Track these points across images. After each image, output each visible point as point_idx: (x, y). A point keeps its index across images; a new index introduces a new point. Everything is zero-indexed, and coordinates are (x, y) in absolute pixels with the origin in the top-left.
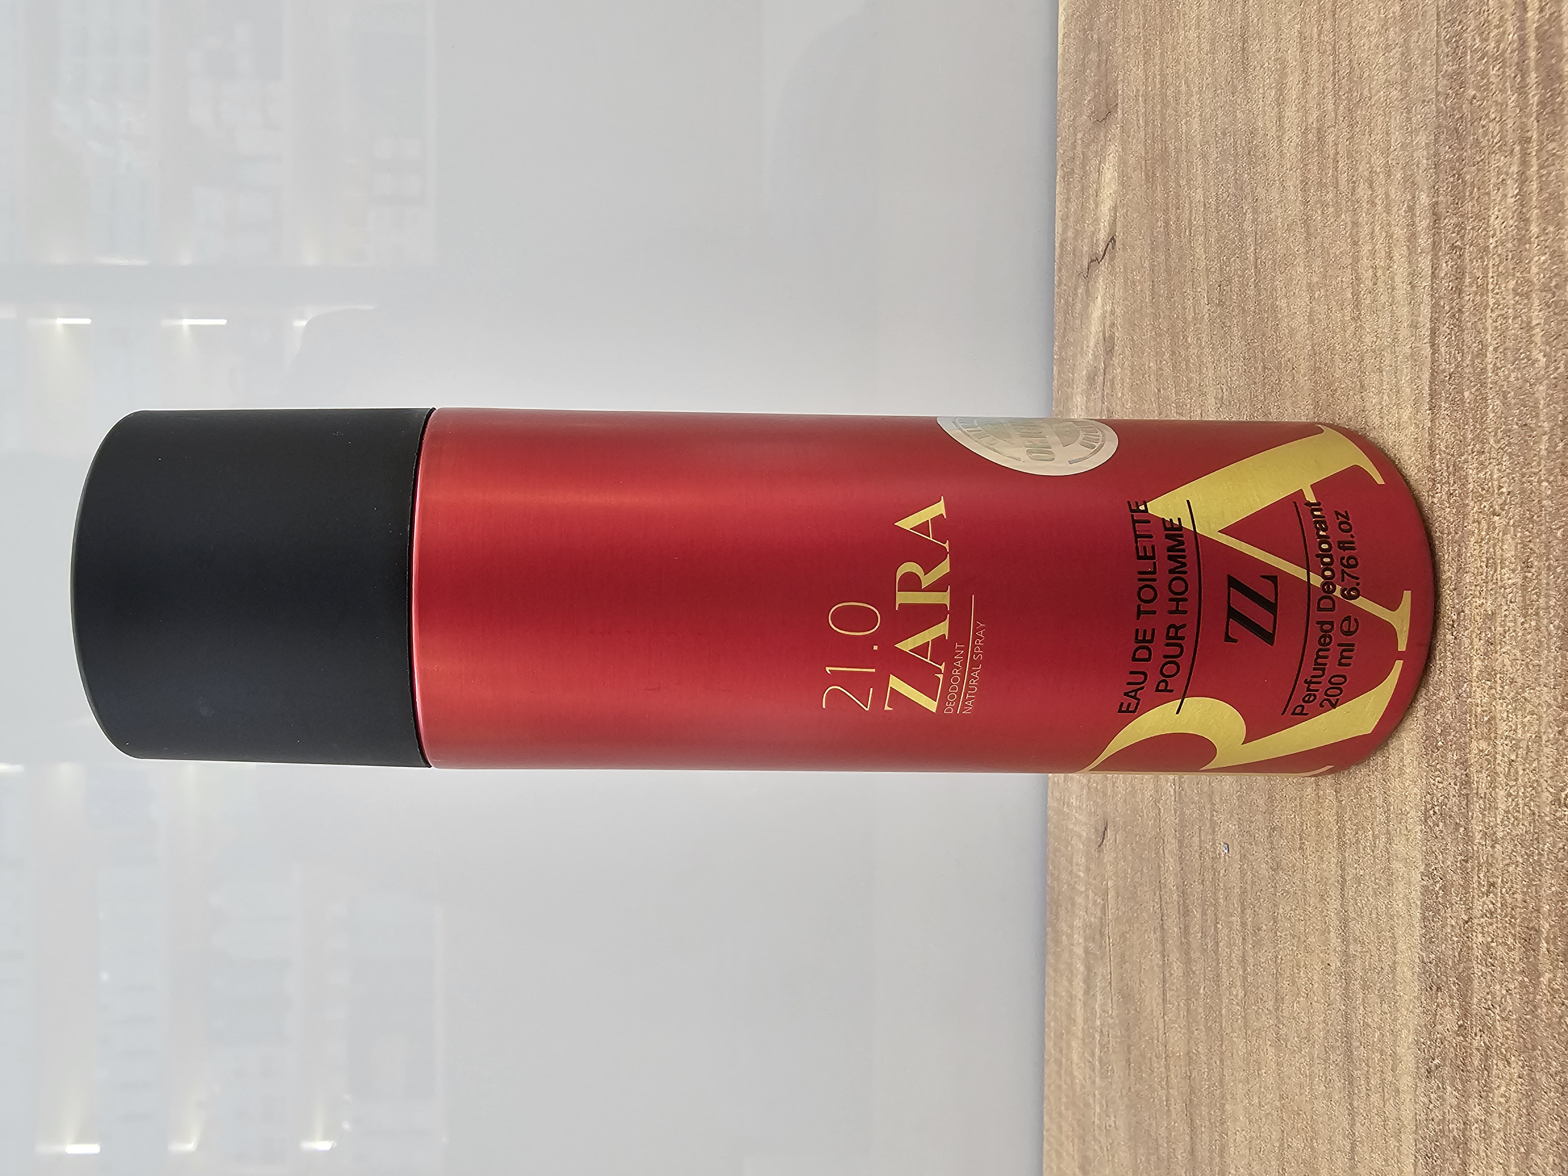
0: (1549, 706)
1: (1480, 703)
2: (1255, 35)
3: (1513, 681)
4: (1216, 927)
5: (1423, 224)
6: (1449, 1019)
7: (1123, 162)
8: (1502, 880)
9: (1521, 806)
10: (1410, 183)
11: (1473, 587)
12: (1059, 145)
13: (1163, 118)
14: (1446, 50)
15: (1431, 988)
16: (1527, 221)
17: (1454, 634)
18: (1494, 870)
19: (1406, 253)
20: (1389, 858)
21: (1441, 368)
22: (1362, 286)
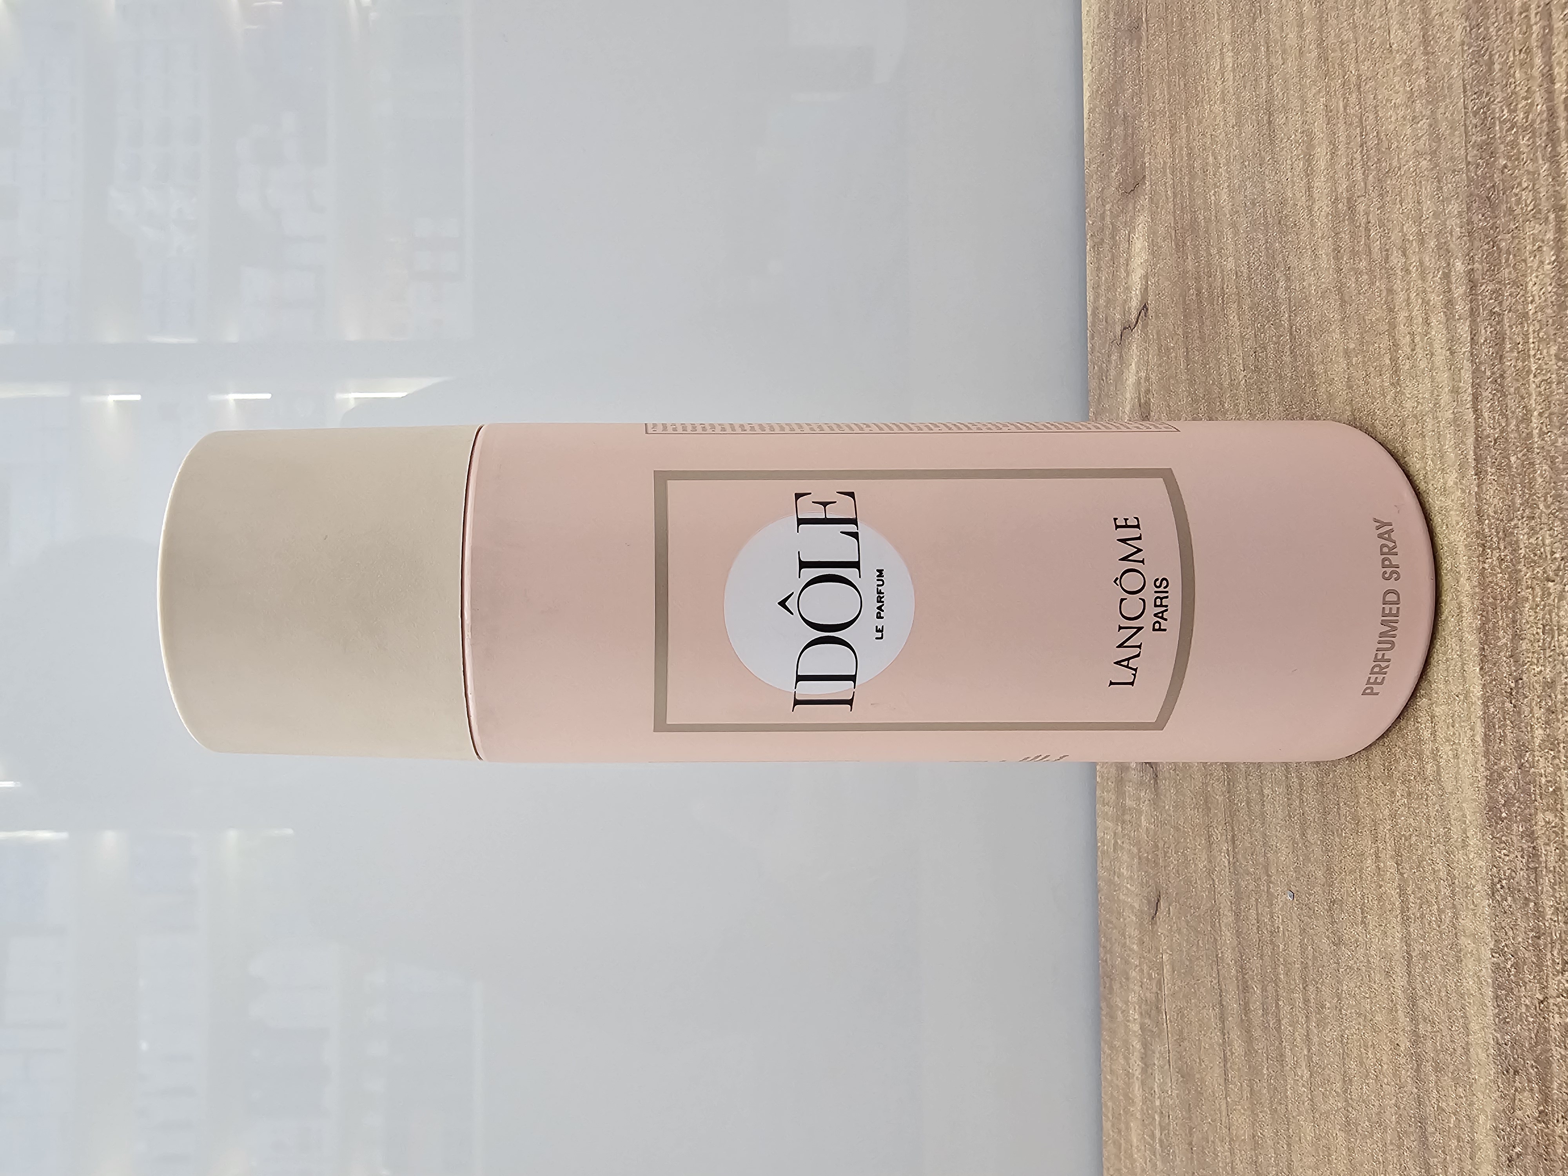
1: (1543, 773)
2: (1281, 108)
4: (1277, 1004)
5: (1459, 291)
6: (1529, 1105)
7: (1152, 233)
10: (1444, 250)
11: (1530, 655)
12: (1087, 216)
13: (1192, 190)
14: (1474, 121)
15: (1507, 1072)
17: (1513, 702)
19: (1444, 319)
20: (1456, 934)
21: (1485, 433)
22: (1399, 352)
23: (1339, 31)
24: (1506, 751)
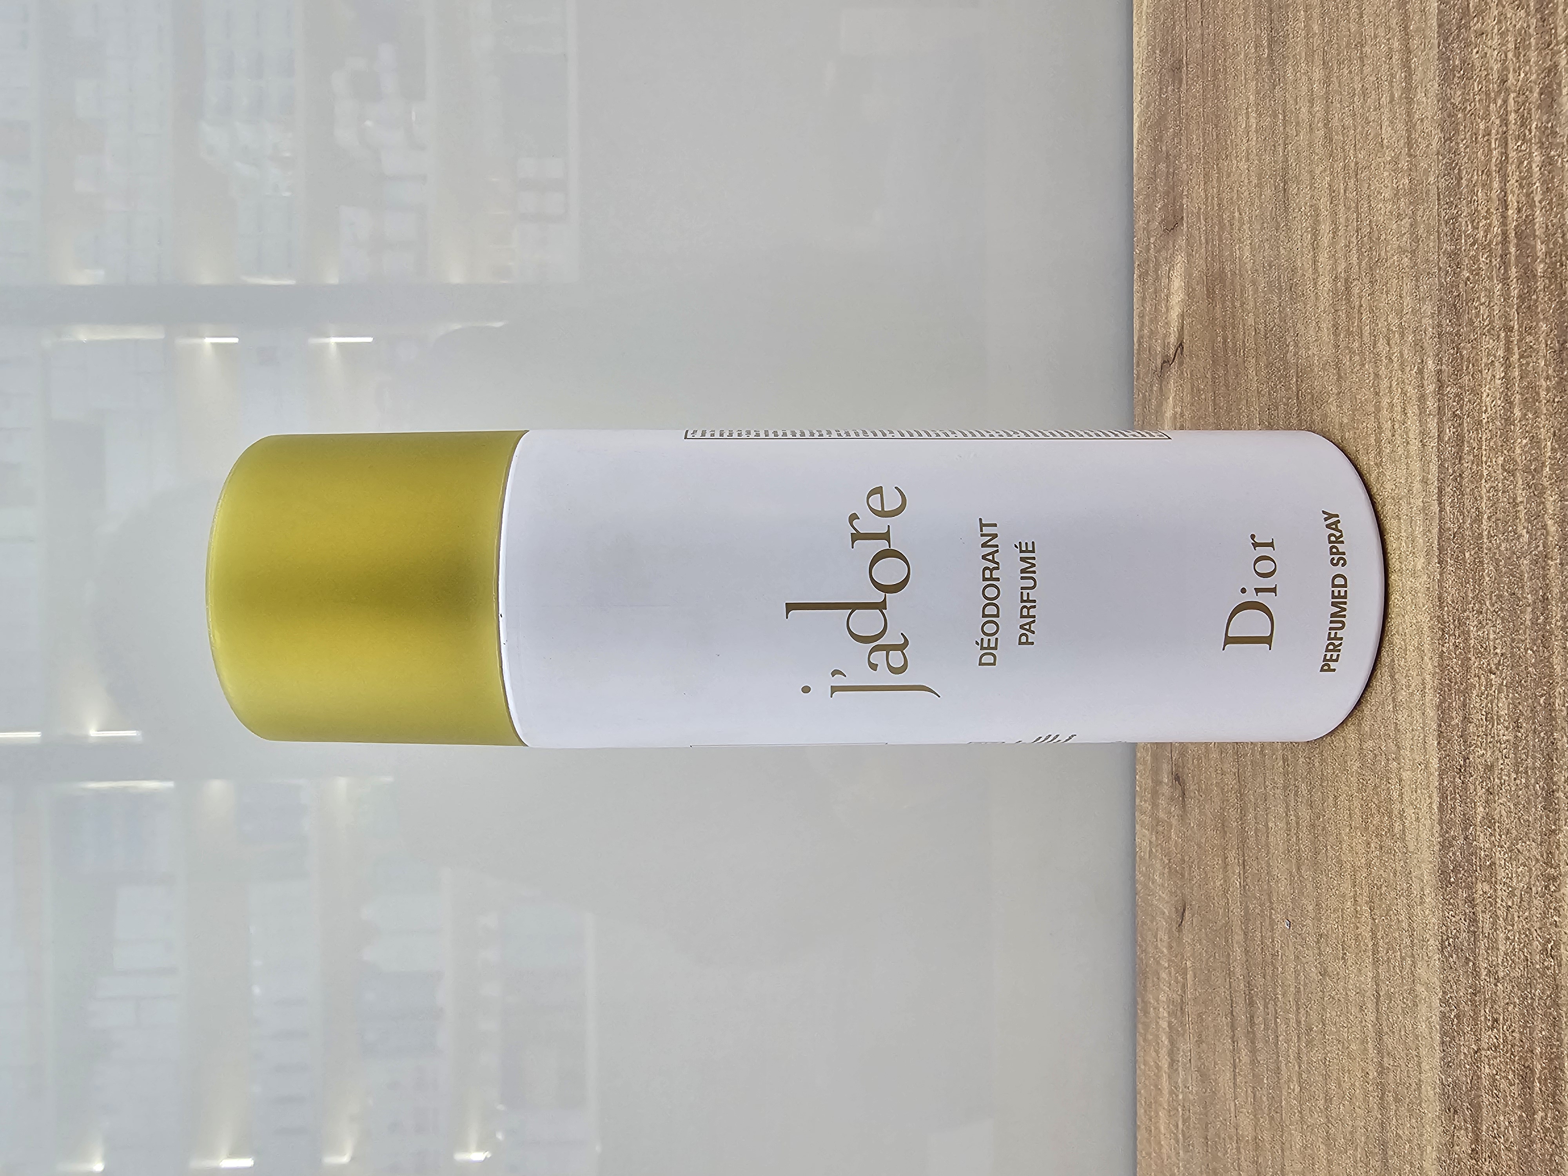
0: (1537, 860)
1: (1483, 847)
2: (1294, 178)
3: (1508, 832)
4: (1276, 1021)
5: (1431, 388)
6: (1464, 1142)
7: (1188, 275)
8: (1504, 1018)
9: (1516, 950)
10: (1419, 347)
11: (1476, 738)
12: (1135, 245)
13: (1221, 240)
14: (1446, 230)
15: (1449, 1110)
16: (1511, 403)
17: (1462, 778)
18: (1497, 1007)
19: (1417, 412)
20: (1413, 981)
21: (1446, 526)
22: (1383, 435)
23: (1342, 115)
24: (1455, 822)
